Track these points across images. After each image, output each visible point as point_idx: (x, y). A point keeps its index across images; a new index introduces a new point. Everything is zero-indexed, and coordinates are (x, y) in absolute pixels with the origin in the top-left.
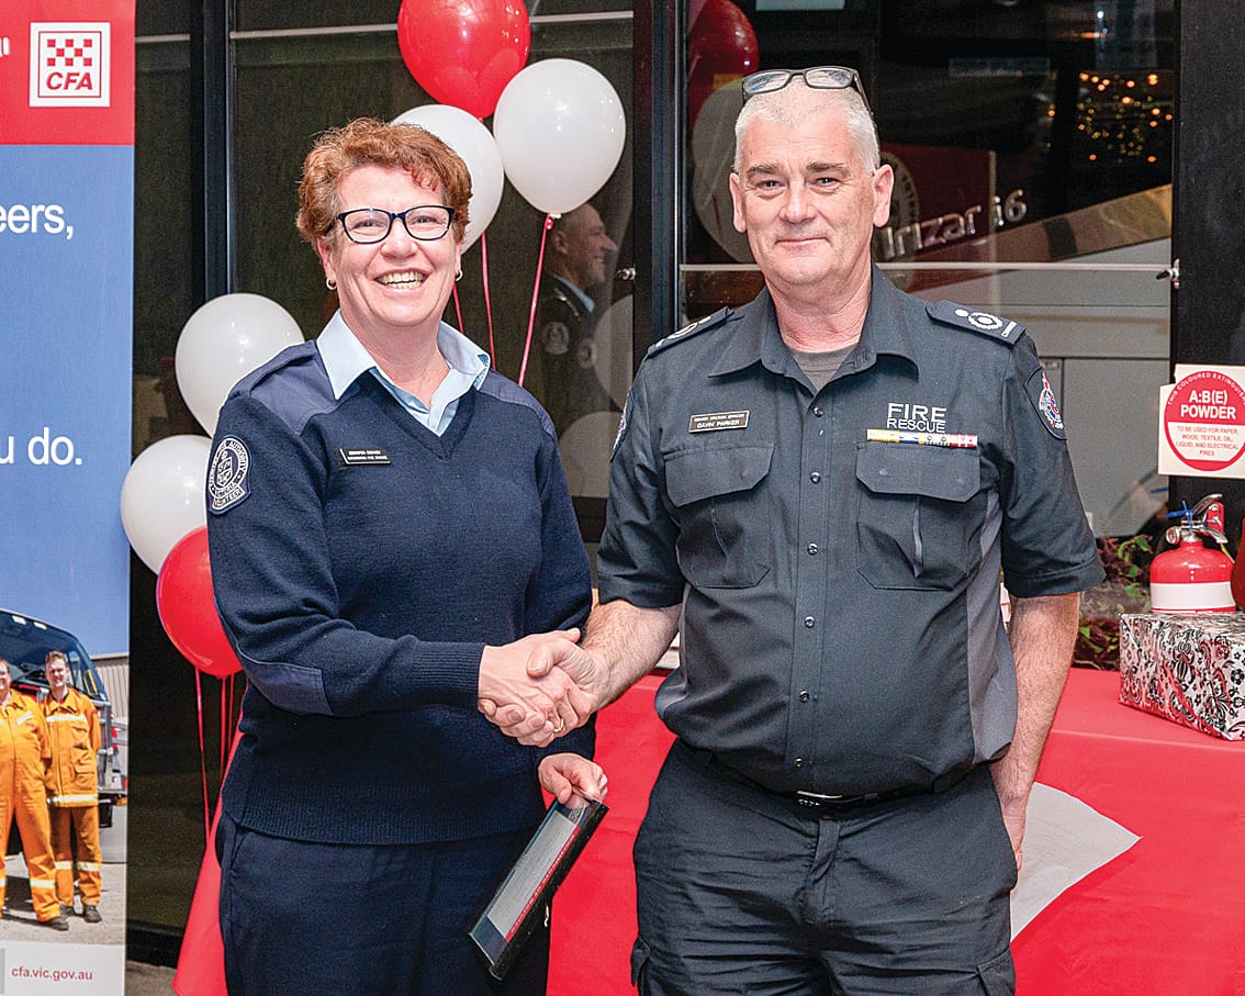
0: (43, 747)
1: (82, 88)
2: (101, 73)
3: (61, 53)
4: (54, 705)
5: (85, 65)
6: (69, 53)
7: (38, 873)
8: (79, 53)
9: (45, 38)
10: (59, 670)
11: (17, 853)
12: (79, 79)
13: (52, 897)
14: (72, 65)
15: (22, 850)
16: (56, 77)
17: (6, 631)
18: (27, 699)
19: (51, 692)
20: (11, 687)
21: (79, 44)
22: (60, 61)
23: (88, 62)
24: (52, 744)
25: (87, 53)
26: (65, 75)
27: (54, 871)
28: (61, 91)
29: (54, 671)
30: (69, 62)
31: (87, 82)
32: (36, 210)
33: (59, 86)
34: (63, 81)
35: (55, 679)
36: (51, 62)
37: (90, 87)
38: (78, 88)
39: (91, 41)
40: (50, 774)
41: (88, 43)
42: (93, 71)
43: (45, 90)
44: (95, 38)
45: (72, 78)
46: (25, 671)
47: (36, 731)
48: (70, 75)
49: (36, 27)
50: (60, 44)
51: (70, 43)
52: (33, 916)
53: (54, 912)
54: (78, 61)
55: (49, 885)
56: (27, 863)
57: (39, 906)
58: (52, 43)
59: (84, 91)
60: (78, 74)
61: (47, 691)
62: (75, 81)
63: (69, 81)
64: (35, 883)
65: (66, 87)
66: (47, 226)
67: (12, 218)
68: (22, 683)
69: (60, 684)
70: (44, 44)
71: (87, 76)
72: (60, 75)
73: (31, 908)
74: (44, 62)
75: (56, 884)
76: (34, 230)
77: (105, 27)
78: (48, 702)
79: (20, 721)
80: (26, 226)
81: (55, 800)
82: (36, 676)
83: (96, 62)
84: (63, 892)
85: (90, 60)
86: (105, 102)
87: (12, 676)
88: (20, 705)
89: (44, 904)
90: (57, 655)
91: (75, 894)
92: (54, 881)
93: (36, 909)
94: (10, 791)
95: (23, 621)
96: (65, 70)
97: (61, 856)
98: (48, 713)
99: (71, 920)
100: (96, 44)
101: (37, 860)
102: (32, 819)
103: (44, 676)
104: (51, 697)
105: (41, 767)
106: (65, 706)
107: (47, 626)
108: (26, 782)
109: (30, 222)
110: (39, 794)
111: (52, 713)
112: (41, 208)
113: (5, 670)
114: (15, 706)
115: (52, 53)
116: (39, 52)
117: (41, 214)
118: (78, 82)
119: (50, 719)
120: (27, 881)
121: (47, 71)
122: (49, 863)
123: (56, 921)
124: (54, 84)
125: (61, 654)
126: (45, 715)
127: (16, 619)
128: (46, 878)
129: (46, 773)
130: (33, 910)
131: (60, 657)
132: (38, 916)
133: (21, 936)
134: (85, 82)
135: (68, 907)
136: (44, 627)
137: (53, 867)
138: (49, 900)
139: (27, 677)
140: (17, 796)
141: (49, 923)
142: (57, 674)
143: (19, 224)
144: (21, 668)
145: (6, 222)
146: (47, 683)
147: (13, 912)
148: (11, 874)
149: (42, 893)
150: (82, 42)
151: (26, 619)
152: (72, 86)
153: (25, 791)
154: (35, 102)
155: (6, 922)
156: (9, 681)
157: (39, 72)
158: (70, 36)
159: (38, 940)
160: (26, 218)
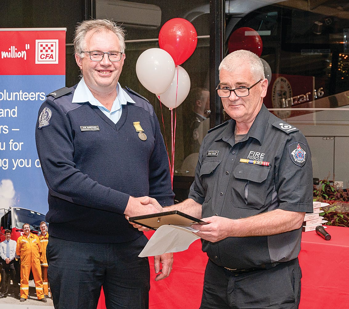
0: (39, 249)
1: (50, 59)
2: (56, 54)
3: (44, 48)
4: (43, 237)
5: (51, 52)
6: (47, 48)
7: (38, 285)
8: (49, 48)
9: (40, 44)
10: (44, 227)
11: (32, 280)
12: (49, 56)
13: (42, 292)
14: (47, 52)
15: (33, 279)
16: (43, 55)
17: (29, 216)
18: (35, 235)
19: (42, 233)
20: (30, 232)
21: (49, 46)
22: (44, 51)
23: (52, 51)
24: (42, 248)
25: (52, 48)
26: (45, 55)
27: (43, 285)
28: (44, 59)
29: (42, 227)
30: (47, 51)
31: (52, 56)
32: (37, 94)
33: (44, 58)
34: (45, 56)
35: (43, 229)
36: (41, 51)
37: (53, 58)
38: (49, 58)
39: (53, 45)
40: (41, 257)
41: (52, 45)
42: (54, 53)
43: (40, 59)
44: (54, 44)
45: (48, 55)
46: (34, 227)
47: (37, 245)
48: (47, 55)
49: (37, 41)
50: (44, 46)
51: (47, 45)
52: (37, 298)
53: (43, 297)
54: (49, 51)
55: (41, 289)
56: (35, 283)
57: (38, 295)
58: (42, 46)
59: (51, 59)
60: (49, 54)
61: (41, 233)
62: (48, 57)
63: (46, 56)
64: (37, 288)
65: (46, 58)
66: (40, 98)
67: (30, 96)
68: (34, 231)
69: (44, 231)
70: (39, 46)
71: (52, 55)
72: (44, 55)
73: (36, 296)
74: (39, 51)
75: (43, 289)
76: (37, 99)
77: (57, 41)
78: (41, 236)
79: (33, 242)
80: (34, 98)
81: (43, 264)
82: (37, 228)
83: (54, 51)
84: (45, 291)
85: (53, 50)
86: (57, 62)
87: (30, 229)
88: (33, 237)
89: (40, 295)
90: (43, 223)
91: (49, 292)
92: (42, 288)
93: (38, 296)
94: (30, 262)
95: (33, 213)
96: (45, 53)
97: (45, 281)
98: (41, 239)
99: (47, 299)
100: (54, 45)
101: (38, 282)
102: (36, 270)
103: (40, 229)
104: (42, 235)
105: (39, 255)
106: (46, 237)
107: (41, 214)
108: (34, 259)
109: (35, 97)
110: (38, 263)
111: (42, 239)
112: (39, 93)
113: (28, 227)
114: (31, 237)
115: (42, 48)
116: (38, 48)
117: (39, 95)
118: (49, 57)
119: (41, 241)
120: (35, 288)
121: (40, 53)
122: (41, 283)
123: (43, 299)
124: (42, 57)
125: (44, 222)
126: (40, 240)
127: (32, 212)
128: (40, 287)
129: (40, 257)
130: (37, 296)
131: (44, 223)
132: (38, 298)
133: (33, 304)
134: (51, 57)
135: (47, 296)
136: (40, 214)
137: (42, 284)
138: (41, 293)
139: (35, 229)
140: (32, 263)
141: (41, 300)
142: (43, 228)
143: (32, 98)
144: (33, 226)
145: (29, 97)
146: (41, 231)
147: (31, 297)
148: (30, 286)
149: (39, 291)
150: (50, 45)
151: (35, 212)
152: (48, 58)
153: (34, 262)
154: (37, 62)
155: (29, 300)
156: (30, 230)
157: (38, 54)
158: (47, 44)
159: (38, 305)
160: (34, 96)
